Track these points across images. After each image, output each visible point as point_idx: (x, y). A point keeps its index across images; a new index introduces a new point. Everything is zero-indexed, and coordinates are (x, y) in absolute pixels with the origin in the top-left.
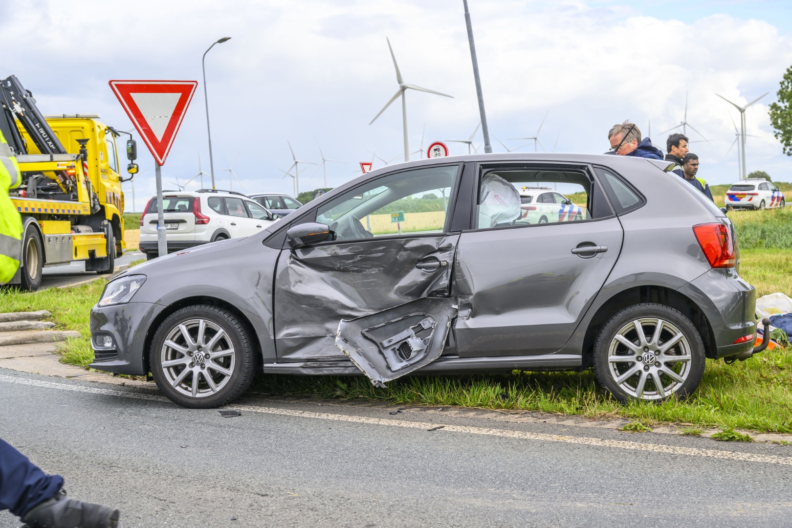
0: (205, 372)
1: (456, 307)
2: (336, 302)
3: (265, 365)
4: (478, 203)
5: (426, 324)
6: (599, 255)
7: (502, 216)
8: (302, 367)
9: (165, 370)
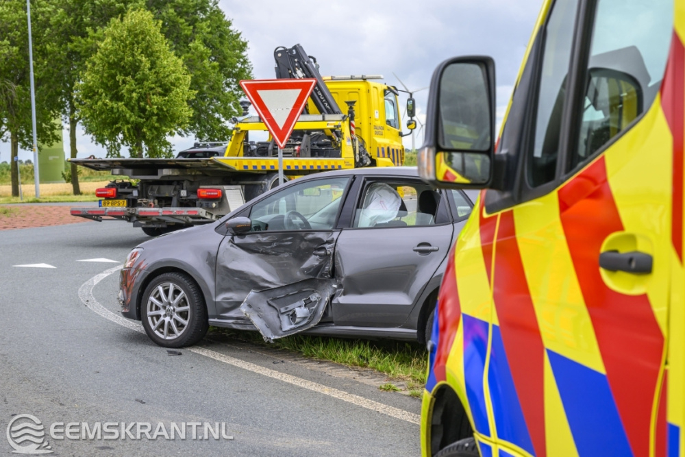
1: (335, 286)
5: (314, 298)
6: (432, 253)
8: (233, 323)
9: (149, 318)
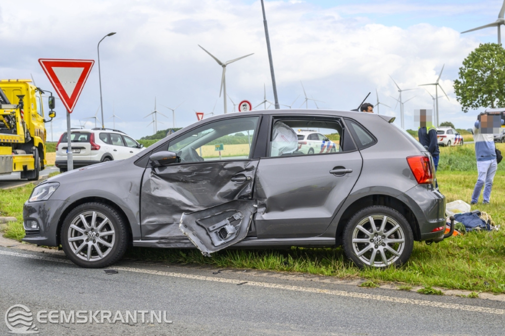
0: (96, 245)
1: (256, 206)
2: (180, 202)
3: (134, 241)
4: (271, 140)
5: (237, 216)
6: (347, 174)
7: (286, 149)
8: (157, 243)
9: (70, 244)
